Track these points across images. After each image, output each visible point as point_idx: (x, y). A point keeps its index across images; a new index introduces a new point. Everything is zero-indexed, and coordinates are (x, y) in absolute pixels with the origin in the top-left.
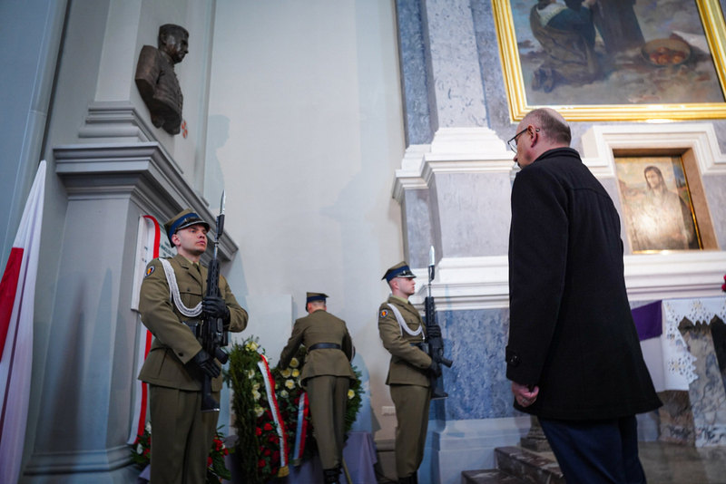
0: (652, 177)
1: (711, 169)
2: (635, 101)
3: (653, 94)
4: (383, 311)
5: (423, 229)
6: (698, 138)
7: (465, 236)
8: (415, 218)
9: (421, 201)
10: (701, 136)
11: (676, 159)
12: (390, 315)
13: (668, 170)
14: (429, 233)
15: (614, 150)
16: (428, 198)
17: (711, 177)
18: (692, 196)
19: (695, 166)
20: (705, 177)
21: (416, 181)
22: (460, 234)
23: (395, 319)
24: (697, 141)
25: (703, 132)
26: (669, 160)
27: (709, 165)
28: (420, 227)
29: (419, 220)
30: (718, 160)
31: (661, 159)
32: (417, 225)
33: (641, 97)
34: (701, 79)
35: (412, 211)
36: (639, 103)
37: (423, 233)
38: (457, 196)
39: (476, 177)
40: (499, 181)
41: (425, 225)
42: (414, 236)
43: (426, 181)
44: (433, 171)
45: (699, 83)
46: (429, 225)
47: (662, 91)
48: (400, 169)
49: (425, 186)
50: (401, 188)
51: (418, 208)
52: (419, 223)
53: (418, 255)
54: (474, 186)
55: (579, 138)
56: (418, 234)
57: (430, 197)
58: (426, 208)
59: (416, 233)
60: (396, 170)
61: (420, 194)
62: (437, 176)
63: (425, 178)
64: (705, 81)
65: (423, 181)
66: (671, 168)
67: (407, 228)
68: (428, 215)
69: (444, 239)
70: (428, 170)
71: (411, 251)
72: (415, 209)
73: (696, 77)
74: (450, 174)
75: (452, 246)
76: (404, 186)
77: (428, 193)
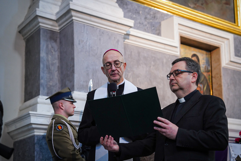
1: (227, 64)
2: (192, 6)
3: (202, 4)
5: (53, 64)
6: (223, 42)
8: (47, 54)
9: (53, 41)
10: (226, 41)
11: (208, 53)
13: (203, 59)
14: (56, 69)
15: (181, 37)
16: (58, 40)
17: (226, 69)
18: (213, 79)
19: (219, 60)
20: (223, 68)
21: (51, 23)
24: (223, 44)
25: (228, 39)
26: (204, 52)
27: (227, 62)
28: (50, 62)
29: (50, 56)
30: (232, 60)
31: (201, 51)
32: (48, 60)
33: (196, 4)
34: (227, 4)
35: (45, 47)
36: (194, 8)
37: (52, 68)
38: (88, 43)
39: (102, 33)
40: (116, 40)
41: (54, 62)
42: (45, 69)
43: (59, 26)
44: (74, 18)
45: (225, 6)
46: (57, 62)
47: (207, 4)
48: (38, 8)
49: (57, 29)
50: (36, 25)
51: (50, 46)
52: (50, 59)
53: (46, 85)
54: (100, 39)
55: (160, 23)
56: (48, 68)
57: (60, 39)
58: (56, 49)
59: (47, 66)
60: (37, 9)
61: (52, 35)
62: (75, 24)
63: (60, 22)
64: (228, 6)
65: (57, 24)
66: (205, 58)
67: (40, 62)
68: (56, 54)
69: (76, 76)
70: (67, 17)
71: (42, 81)
72: (47, 46)
73: (224, 1)
74: (84, 25)
75: (82, 83)
76: (40, 24)
77: (58, 36)
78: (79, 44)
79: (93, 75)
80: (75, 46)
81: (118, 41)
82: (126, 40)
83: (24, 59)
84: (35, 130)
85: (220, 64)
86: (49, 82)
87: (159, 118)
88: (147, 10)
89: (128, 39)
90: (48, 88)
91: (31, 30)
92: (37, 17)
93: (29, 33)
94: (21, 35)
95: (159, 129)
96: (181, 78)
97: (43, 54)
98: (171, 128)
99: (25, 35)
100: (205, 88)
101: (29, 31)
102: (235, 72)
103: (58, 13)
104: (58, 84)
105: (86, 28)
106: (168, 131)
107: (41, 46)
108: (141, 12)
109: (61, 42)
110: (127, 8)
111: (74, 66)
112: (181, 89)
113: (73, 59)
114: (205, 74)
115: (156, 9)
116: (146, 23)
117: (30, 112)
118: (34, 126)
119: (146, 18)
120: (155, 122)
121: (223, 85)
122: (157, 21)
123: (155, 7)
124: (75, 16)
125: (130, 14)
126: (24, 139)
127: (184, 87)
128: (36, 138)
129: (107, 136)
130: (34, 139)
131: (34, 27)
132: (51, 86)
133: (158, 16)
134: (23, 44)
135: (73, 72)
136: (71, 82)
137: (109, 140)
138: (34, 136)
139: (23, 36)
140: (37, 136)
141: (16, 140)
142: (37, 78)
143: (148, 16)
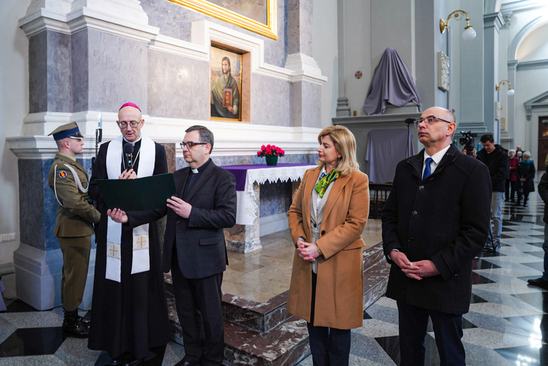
0: (226, 65)
1: (257, 70)
3: (236, 4)
4: (62, 172)
5: (63, 74)
6: (255, 47)
7: (108, 92)
8: (56, 62)
9: (62, 46)
11: (239, 56)
12: (69, 176)
13: (234, 62)
14: (68, 79)
15: (212, 41)
16: (70, 45)
17: (255, 75)
18: (243, 83)
19: (249, 65)
20: (253, 74)
21: (60, 25)
22: (104, 90)
23: (74, 180)
24: (254, 49)
25: (258, 45)
26: (236, 55)
27: (257, 67)
28: (60, 72)
29: (59, 65)
30: (261, 65)
32: (57, 69)
33: (229, 4)
34: (260, 4)
35: (53, 54)
36: (227, 7)
37: (62, 78)
38: (105, 54)
39: (123, 41)
40: (139, 49)
41: (64, 71)
42: (53, 80)
43: (71, 28)
44: (88, 25)
45: (258, 6)
46: (68, 72)
47: (241, 3)
48: (44, 7)
49: (68, 31)
50: (41, 26)
51: (59, 52)
52: (59, 68)
53: (55, 99)
54: (120, 49)
55: (190, 23)
56: (57, 78)
57: (72, 44)
58: (67, 54)
59: (55, 76)
60: (42, 9)
61: (62, 38)
62: (89, 31)
63: (72, 25)
64: (261, 6)
65: (68, 27)
66: (236, 61)
67: (46, 71)
68: (68, 62)
69: (90, 92)
70: (80, 22)
71: (49, 95)
72: (56, 53)
73: (258, 2)
74: (101, 33)
75: (97, 100)
76: (47, 26)
77: (70, 39)
78: (94, 55)
79: (111, 91)
80: (89, 59)
81: (141, 50)
82: (151, 46)
83: (28, 61)
84: (42, 155)
85: (249, 70)
86: (59, 95)
87: (173, 197)
88: (176, 9)
89: (154, 45)
90: (57, 102)
91: (35, 29)
92: (42, 18)
93: (34, 32)
94: (23, 31)
95: (172, 207)
96: (195, 150)
97: (50, 62)
98: (184, 209)
99: (28, 32)
100: (235, 92)
101: (32, 30)
102: (263, 77)
103: (68, 15)
104: (69, 97)
105: (103, 36)
106: (181, 211)
107: (48, 52)
108: (169, 11)
109: (73, 48)
110: (154, 7)
111: (87, 81)
112: (195, 161)
113: (87, 72)
114: (235, 78)
115: (186, 8)
116: (175, 23)
117: (35, 136)
118: (40, 151)
119: (175, 18)
120: (168, 200)
121: (251, 91)
122: (186, 21)
123: (185, 5)
124: (89, 23)
125: (158, 13)
126: (30, 160)
127: (197, 160)
128: (44, 163)
129: (115, 209)
130: (42, 163)
131: (38, 27)
132: (61, 100)
133: (189, 15)
134: (26, 42)
135: (87, 87)
136: (84, 98)
137: (118, 213)
138: (41, 160)
139: (26, 32)
140: (45, 160)
141: (21, 158)
142: (44, 90)
143: (178, 16)
